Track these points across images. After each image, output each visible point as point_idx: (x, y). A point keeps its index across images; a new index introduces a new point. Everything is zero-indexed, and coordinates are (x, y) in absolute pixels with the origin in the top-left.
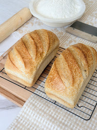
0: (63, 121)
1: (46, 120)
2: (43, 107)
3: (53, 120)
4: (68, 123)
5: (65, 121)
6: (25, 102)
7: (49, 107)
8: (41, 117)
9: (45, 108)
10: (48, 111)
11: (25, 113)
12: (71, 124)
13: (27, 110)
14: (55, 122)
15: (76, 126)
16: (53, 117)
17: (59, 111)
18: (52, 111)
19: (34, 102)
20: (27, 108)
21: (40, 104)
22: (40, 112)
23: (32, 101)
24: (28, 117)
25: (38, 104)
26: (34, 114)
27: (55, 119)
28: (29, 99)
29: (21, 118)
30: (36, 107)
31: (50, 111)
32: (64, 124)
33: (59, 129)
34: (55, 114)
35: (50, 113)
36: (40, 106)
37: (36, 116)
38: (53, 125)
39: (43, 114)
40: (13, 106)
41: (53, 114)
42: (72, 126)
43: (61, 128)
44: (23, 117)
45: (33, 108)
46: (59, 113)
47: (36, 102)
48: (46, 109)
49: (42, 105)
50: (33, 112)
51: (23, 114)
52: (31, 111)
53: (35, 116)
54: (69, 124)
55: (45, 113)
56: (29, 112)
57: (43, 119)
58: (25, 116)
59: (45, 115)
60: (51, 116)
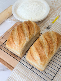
6: (14, 68)
8: (22, 79)
9: (25, 73)
10: (27, 75)
16: (30, 79)
20: (14, 72)
21: (22, 70)
22: (22, 76)
23: (18, 68)
24: (15, 78)
25: (21, 70)
28: (16, 67)
31: (28, 75)
34: (31, 77)
36: (22, 71)
39: (24, 77)
41: (30, 77)
44: (12, 78)
47: (20, 69)
51: (12, 76)
52: (17, 75)
53: (19, 78)
55: (25, 76)
58: (13, 77)
59: (25, 78)
60: (28, 78)
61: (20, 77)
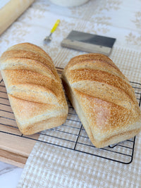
0: (94, 173)
1: (67, 178)
2: (57, 159)
3: (78, 175)
4: (102, 174)
5: (97, 172)
6: (27, 158)
7: (67, 157)
8: (58, 175)
9: (61, 160)
10: (67, 164)
11: (31, 175)
12: (106, 175)
13: (34, 169)
14: (83, 176)
15: (114, 176)
16: (77, 171)
17: (83, 160)
18: (73, 162)
19: (42, 155)
20: (32, 166)
21: (52, 155)
22: (56, 168)
23: (38, 153)
25: (49, 156)
26: (46, 174)
27: (81, 173)
28: (33, 151)
29: (26, 184)
30: (46, 161)
31: (70, 163)
32: (96, 177)
33: (90, 186)
34: (79, 166)
35: (72, 165)
36: (52, 158)
37: (51, 175)
38: (81, 183)
39: (60, 169)
40: (8, 168)
41: (76, 167)
42: (108, 177)
43: (94, 184)
45: (43, 163)
46: (85, 163)
47: (45, 154)
48: (63, 162)
49: (56, 156)
50: (45, 171)
52: (41, 169)
53: (48, 175)
54: (104, 175)
55: (63, 167)
56: (38, 171)
57: (63, 177)
59: (64, 170)
60: (73, 169)
61: (49, 172)
